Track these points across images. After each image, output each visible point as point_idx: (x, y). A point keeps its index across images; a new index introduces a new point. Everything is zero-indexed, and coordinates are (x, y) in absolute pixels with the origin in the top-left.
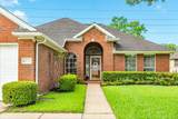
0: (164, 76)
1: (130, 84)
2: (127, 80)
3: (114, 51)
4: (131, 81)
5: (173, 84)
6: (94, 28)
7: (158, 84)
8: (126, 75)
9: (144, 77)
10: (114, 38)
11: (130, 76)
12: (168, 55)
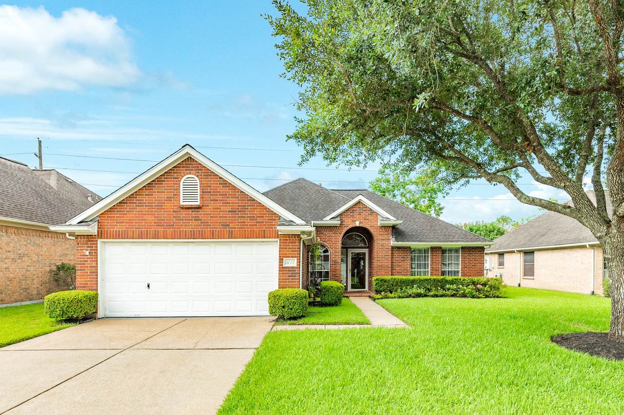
0: (474, 283)
1: (419, 295)
2: (415, 290)
3: (393, 242)
4: (422, 291)
5: (487, 297)
6: (359, 202)
7: (464, 296)
8: (413, 282)
9: (442, 284)
10: (393, 220)
11: (421, 283)
12: (482, 249)
